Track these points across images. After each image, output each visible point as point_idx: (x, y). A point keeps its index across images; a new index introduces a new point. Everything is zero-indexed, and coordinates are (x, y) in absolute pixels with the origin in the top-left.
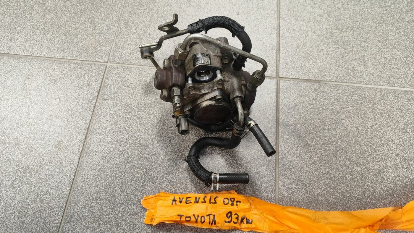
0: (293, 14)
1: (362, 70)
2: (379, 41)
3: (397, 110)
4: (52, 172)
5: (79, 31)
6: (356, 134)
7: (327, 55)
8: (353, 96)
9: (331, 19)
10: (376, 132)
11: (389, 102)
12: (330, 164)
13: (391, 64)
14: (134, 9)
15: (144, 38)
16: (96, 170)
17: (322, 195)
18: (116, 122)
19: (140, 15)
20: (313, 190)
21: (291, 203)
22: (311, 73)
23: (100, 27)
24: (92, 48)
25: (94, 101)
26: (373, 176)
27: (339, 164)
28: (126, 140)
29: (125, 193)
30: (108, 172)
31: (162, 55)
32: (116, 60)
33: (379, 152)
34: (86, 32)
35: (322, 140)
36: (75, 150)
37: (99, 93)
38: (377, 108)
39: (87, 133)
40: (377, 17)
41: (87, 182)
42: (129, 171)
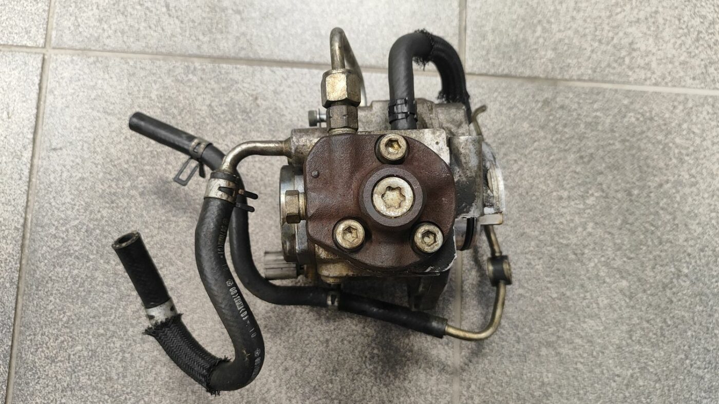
1: (650, 49)
6: (624, 206)
7: (575, 12)
8: (625, 117)
10: (665, 200)
11: (699, 126)
12: (567, 277)
13: (711, 34)
16: (60, 323)
17: (548, 344)
18: (88, 205)
20: (531, 334)
22: (538, 61)
25: (27, 155)
26: (650, 298)
27: (585, 275)
29: (133, 371)
30: (89, 325)
31: (182, 22)
32: (65, 40)
33: (668, 244)
37: (35, 133)
38: (674, 144)
39: (24, 237)
41: (43, 351)
42: (134, 322)
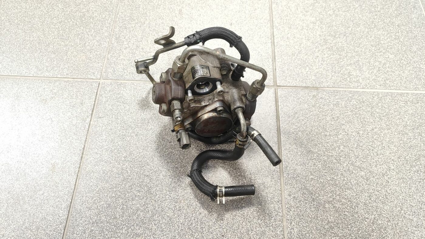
0: (285, 23)
1: (357, 75)
2: (372, 45)
3: (395, 112)
4: (47, 197)
5: (69, 48)
6: (357, 138)
7: (322, 62)
8: (351, 101)
9: (324, 26)
10: (376, 136)
11: (387, 104)
12: (334, 170)
13: (385, 68)
14: (125, 24)
15: (137, 52)
16: (95, 192)
17: (329, 202)
18: (112, 140)
19: (131, 29)
20: (320, 197)
21: (298, 212)
22: (309, 80)
23: (91, 44)
24: (84, 65)
25: (88, 120)
26: (377, 180)
27: (343, 169)
28: (125, 158)
29: (127, 214)
30: (108, 193)
31: (157, 69)
32: (109, 76)
33: (381, 155)
34: (76, 49)
35: (324, 146)
36: (71, 172)
37: (93, 111)
38: (376, 112)
39: (83, 154)
40: (368, 22)
41: (85, 205)
42: (129, 191)
